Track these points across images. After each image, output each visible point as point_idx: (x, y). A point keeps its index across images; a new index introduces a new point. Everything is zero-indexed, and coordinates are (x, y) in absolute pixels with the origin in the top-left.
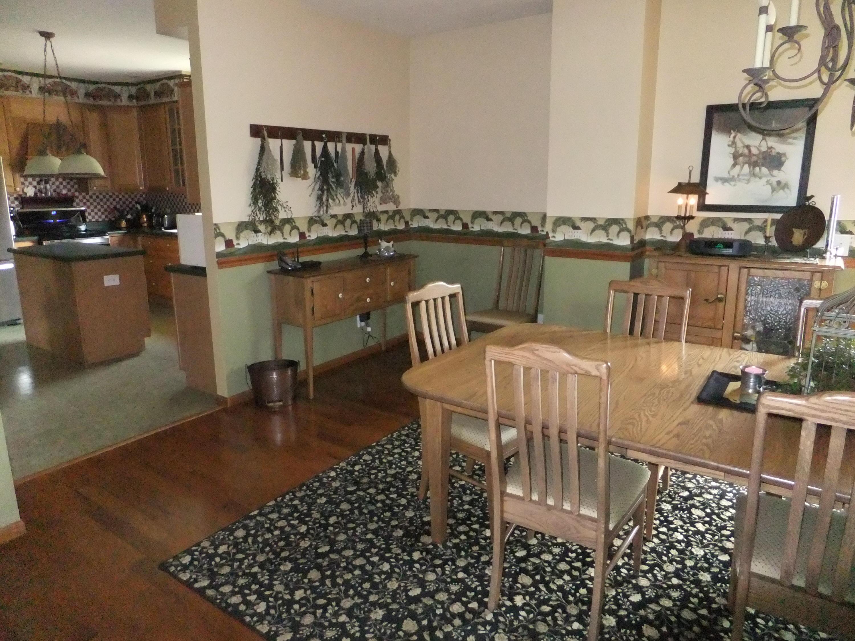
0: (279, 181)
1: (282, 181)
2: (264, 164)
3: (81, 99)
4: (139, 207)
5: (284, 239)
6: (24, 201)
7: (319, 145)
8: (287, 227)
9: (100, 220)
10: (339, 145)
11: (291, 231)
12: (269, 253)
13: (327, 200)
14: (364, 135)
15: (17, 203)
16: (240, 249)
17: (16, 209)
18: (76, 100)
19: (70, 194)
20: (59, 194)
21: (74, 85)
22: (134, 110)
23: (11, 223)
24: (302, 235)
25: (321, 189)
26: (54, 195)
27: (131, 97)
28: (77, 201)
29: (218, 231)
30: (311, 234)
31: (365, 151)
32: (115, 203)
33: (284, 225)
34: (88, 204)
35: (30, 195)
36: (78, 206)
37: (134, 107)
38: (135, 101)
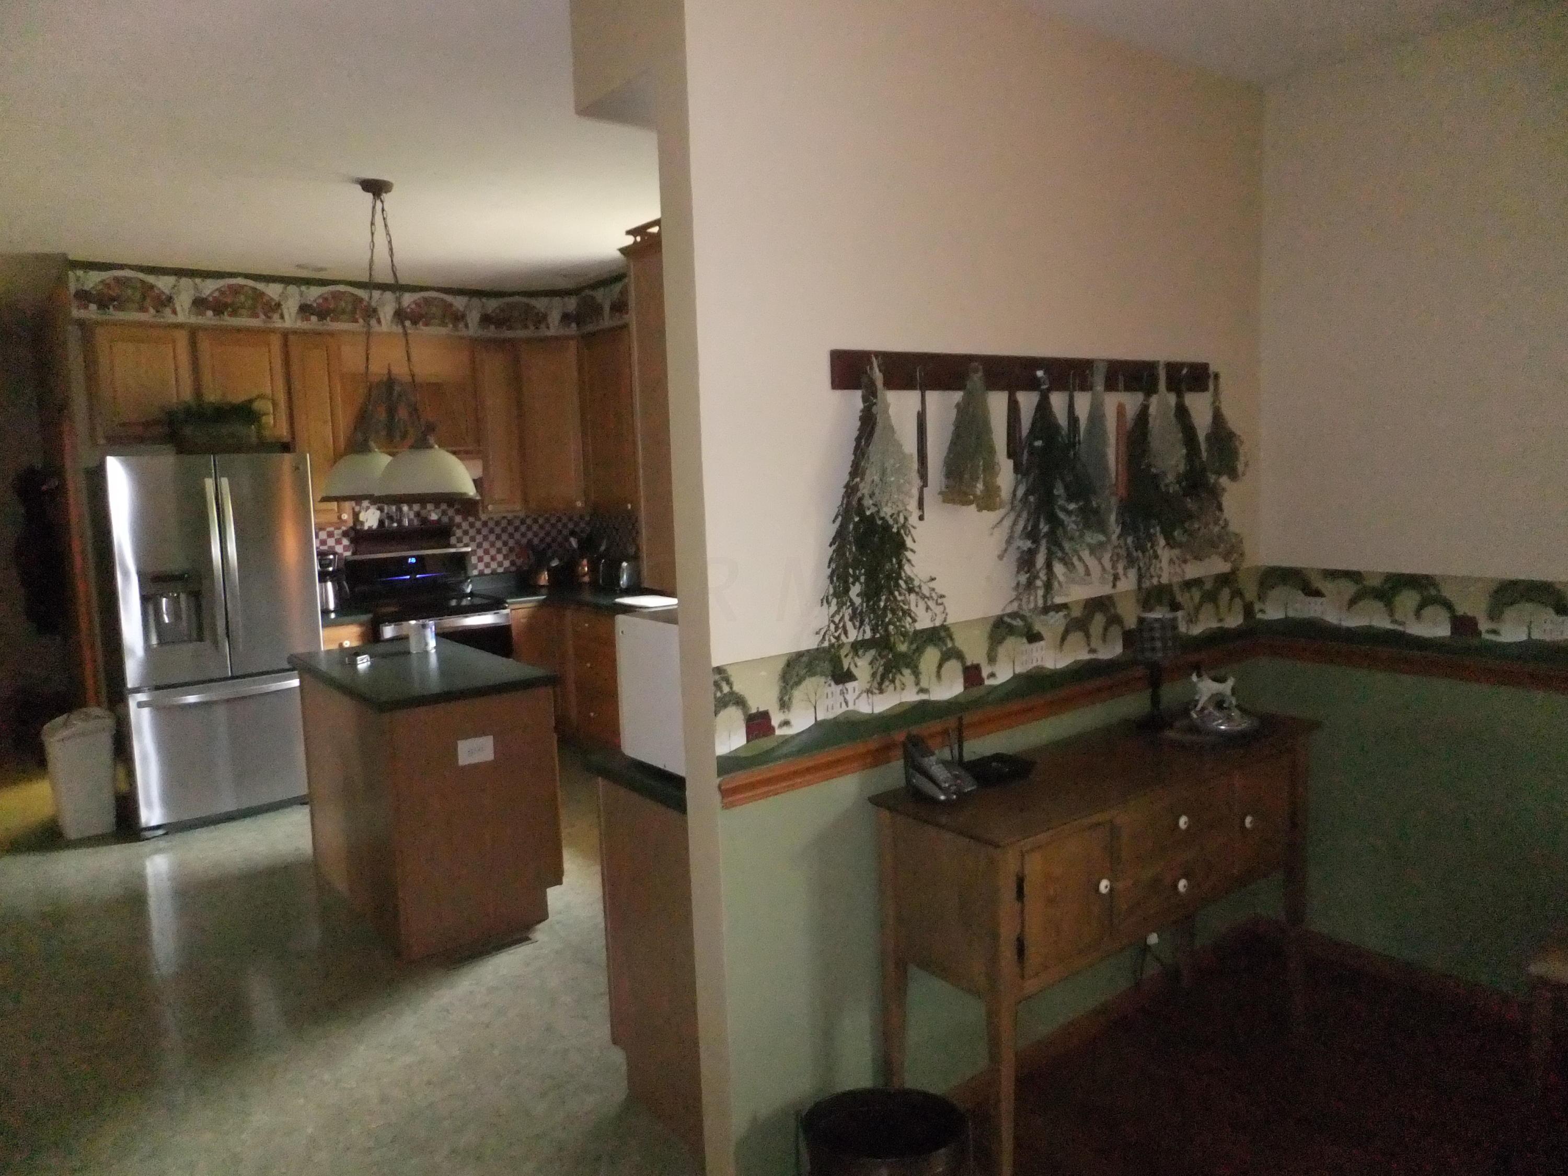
0: (913, 520)
1: (921, 518)
2: (872, 474)
3: (473, 328)
4: (574, 542)
5: (922, 691)
6: (358, 536)
7: (1027, 401)
8: (931, 656)
9: (500, 570)
10: (1083, 403)
11: (940, 666)
12: (874, 743)
13: (1049, 566)
14: (1151, 367)
15: (346, 542)
16: (793, 737)
17: (348, 554)
18: (463, 332)
19: (445, 519)
20: (424, 521)
21: (459, 302)
22: (572, 343)
23: (330, 588)
24: (972, 675)
25: (1032, 534)
26: (416, 522)
27: (566, 318)
28: (459, 533)
29: (726, 689)
30: (997, 669)
31: (1152, 410)
32: (529, 535)
33: (919, 650)
34: (479, 538)
35: (370, 525)
36: (458, 545)
37: (571, 338)
38: (574, 325)
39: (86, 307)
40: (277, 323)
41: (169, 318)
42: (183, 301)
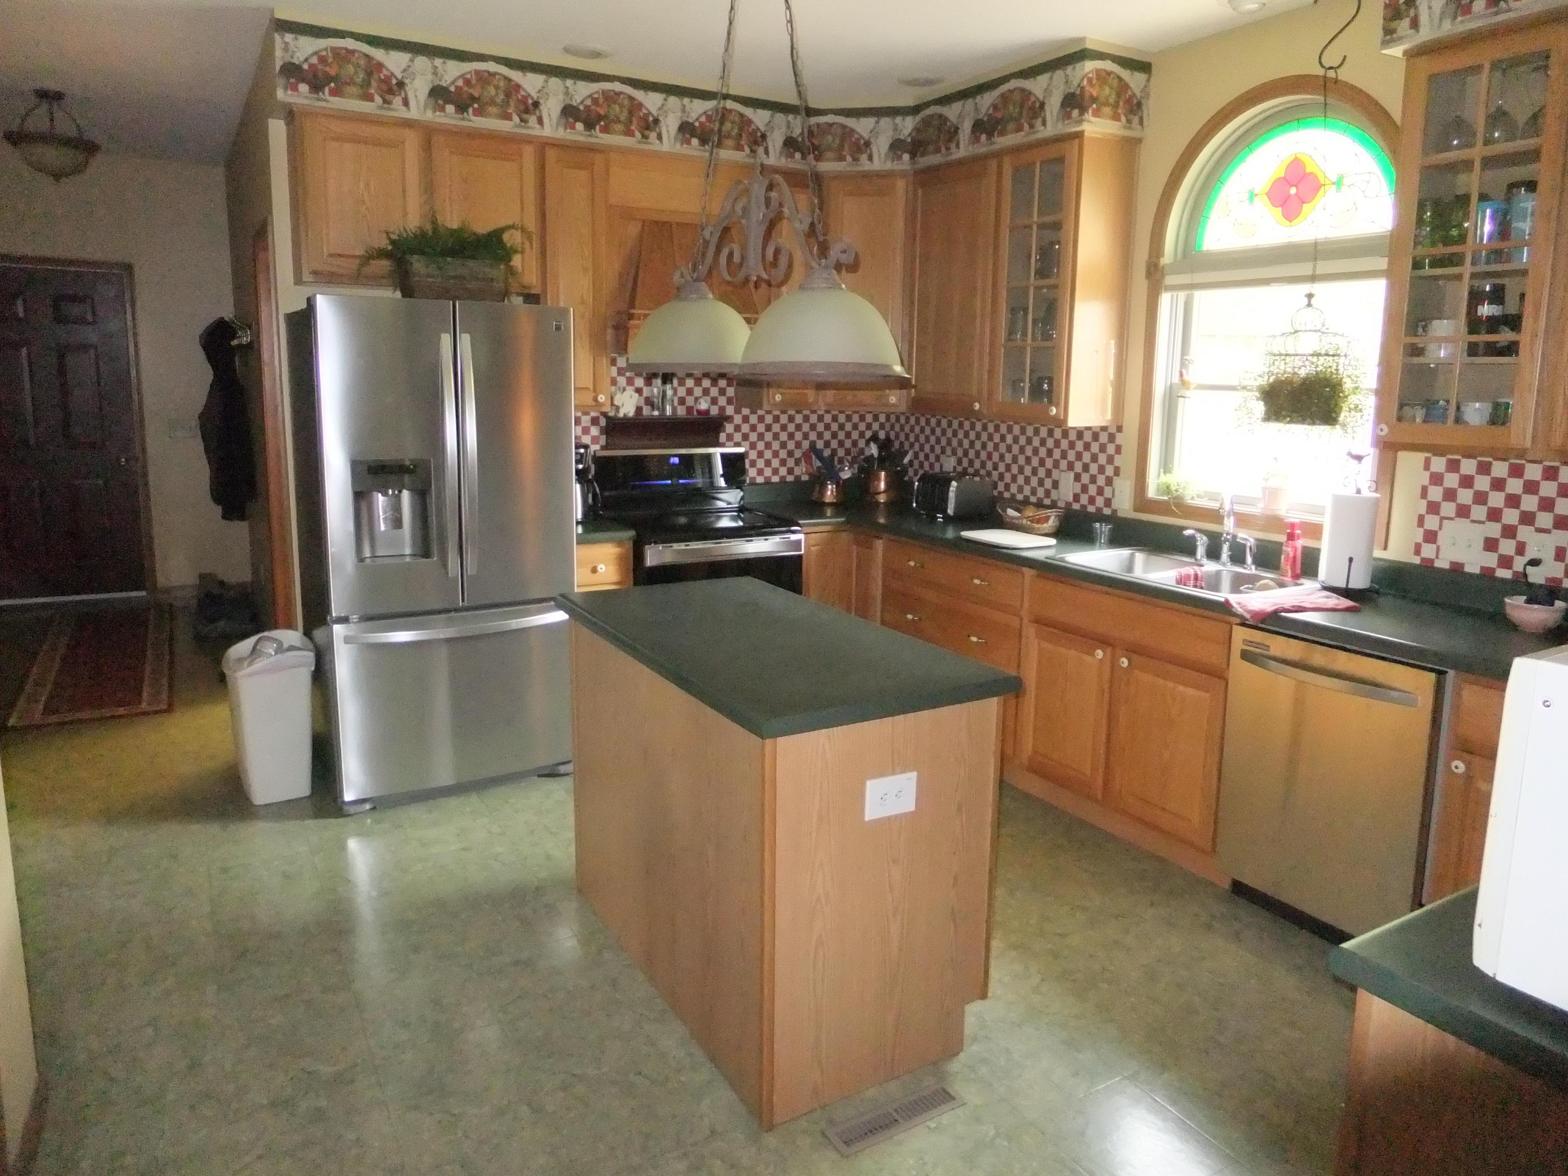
3: (774, 157)
4: (874, 450)
6: (612, 427)
15: (594, 432)
17: (595, 448)
18: (761, 159)
19: (714, 411)
20: (690, 410)
21: (761, 119)
22: (901, 184)
23: (577, 488)
26: (681, 412)
27: (896, 146)
28: (729, 428)
32: (813, 436)
34: (753, 437)
35: (626, 412)
36: (728, 444)
37: (903, 174)
38: (906, 157)
39: (295, 88)
40: (533, 129)
41: (398, 110)
42: (418, 89)
